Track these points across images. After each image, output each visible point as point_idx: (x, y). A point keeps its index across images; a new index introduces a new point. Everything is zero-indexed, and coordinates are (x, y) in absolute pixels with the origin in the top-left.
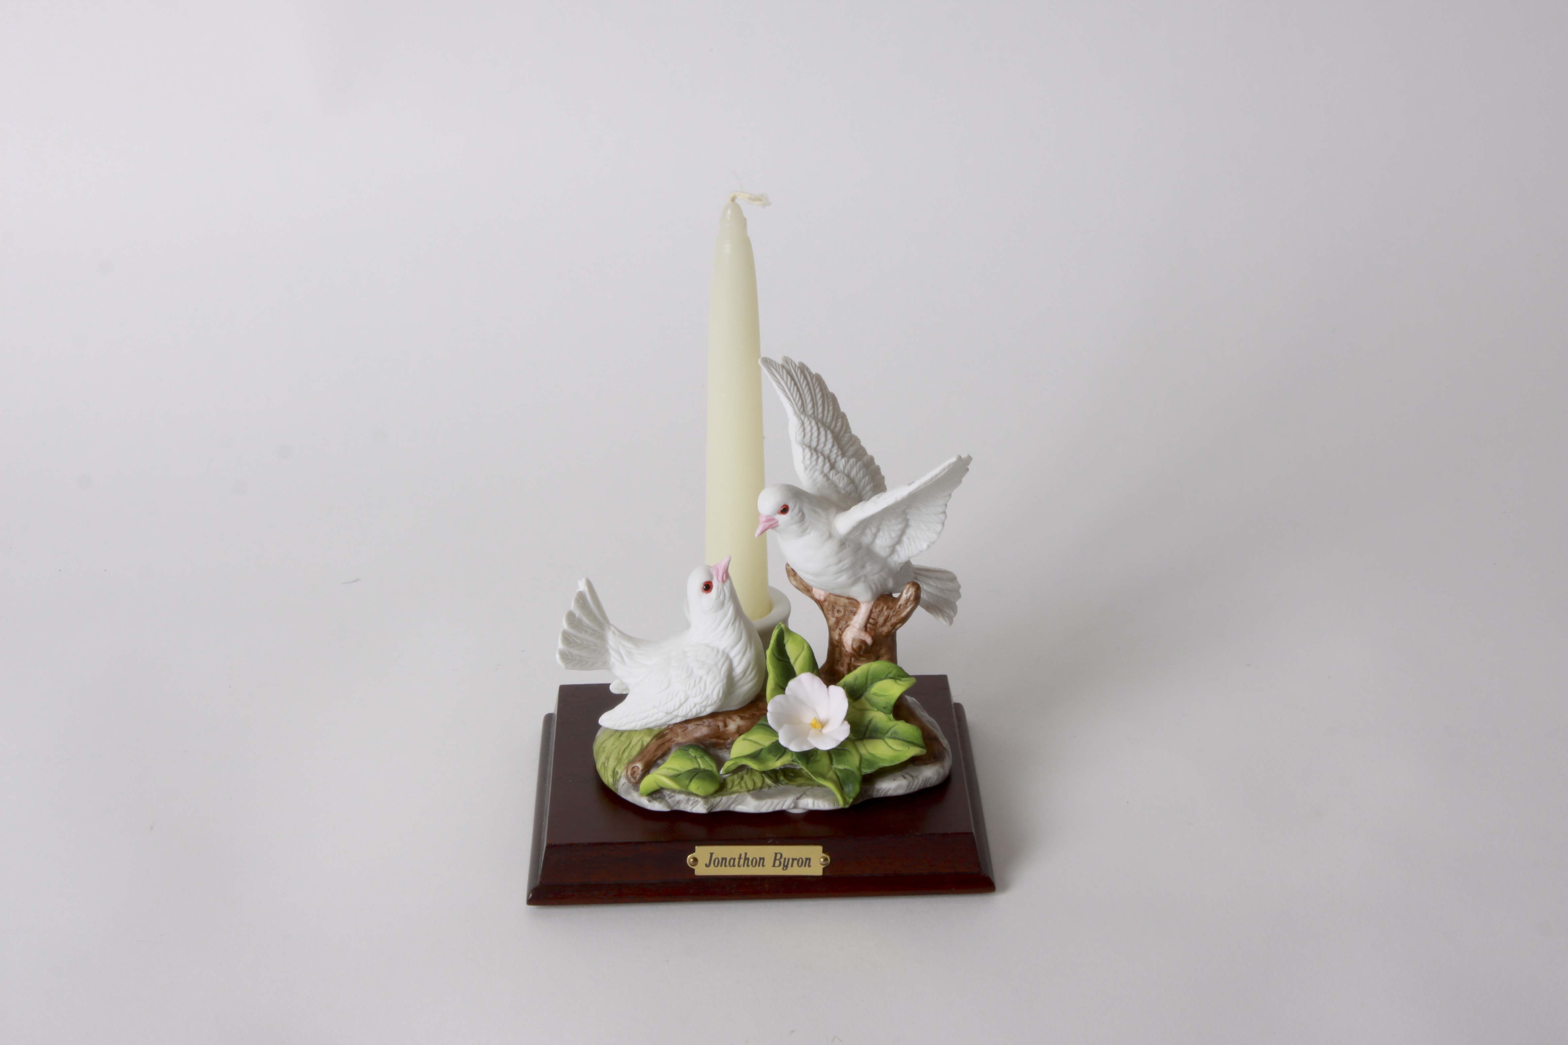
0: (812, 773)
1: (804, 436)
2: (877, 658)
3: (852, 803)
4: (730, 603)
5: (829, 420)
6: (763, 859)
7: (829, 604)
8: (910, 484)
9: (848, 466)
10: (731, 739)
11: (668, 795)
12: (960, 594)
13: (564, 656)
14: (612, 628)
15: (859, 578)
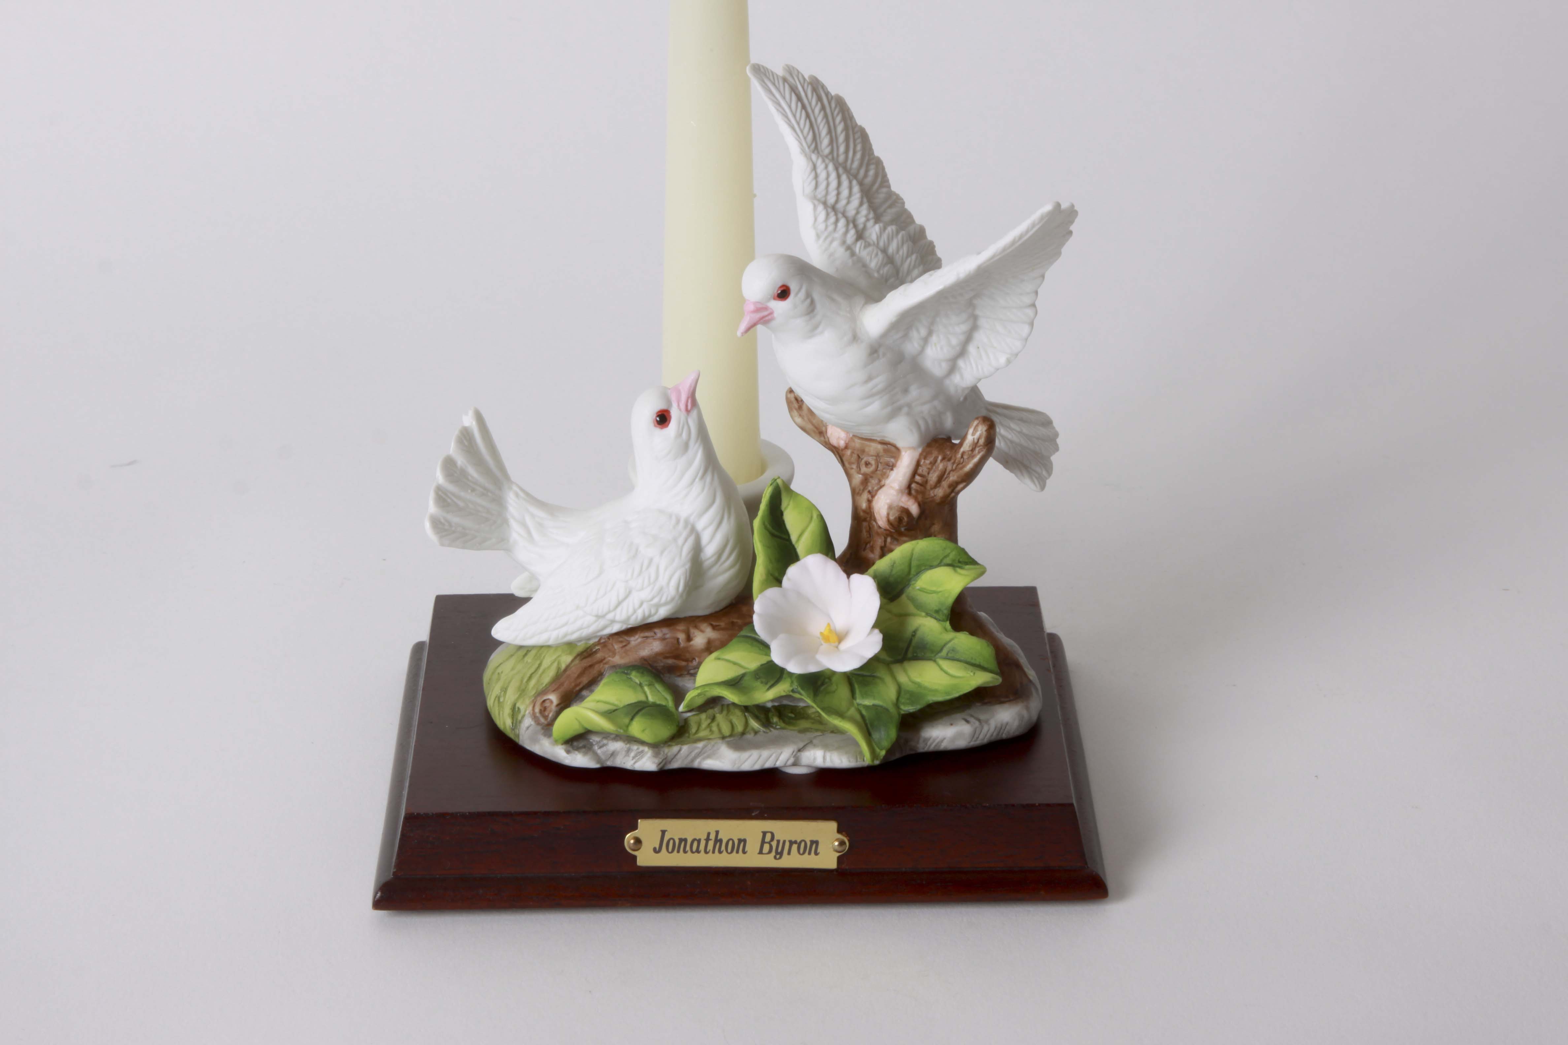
0: (823, 709)
1: (816, 186)
2: (927, 534)
3: (885, 757)
4: (697, 445)
5: (856, 164)
6: (745, 841)
7: (853, 453)
8: (979, 253)
9: (885, 237)
10: (697, 659)
11: (598, 743)
12: (1057, 445)
13: (438, 525)
14: (515, 488)
15: (900, 409)
